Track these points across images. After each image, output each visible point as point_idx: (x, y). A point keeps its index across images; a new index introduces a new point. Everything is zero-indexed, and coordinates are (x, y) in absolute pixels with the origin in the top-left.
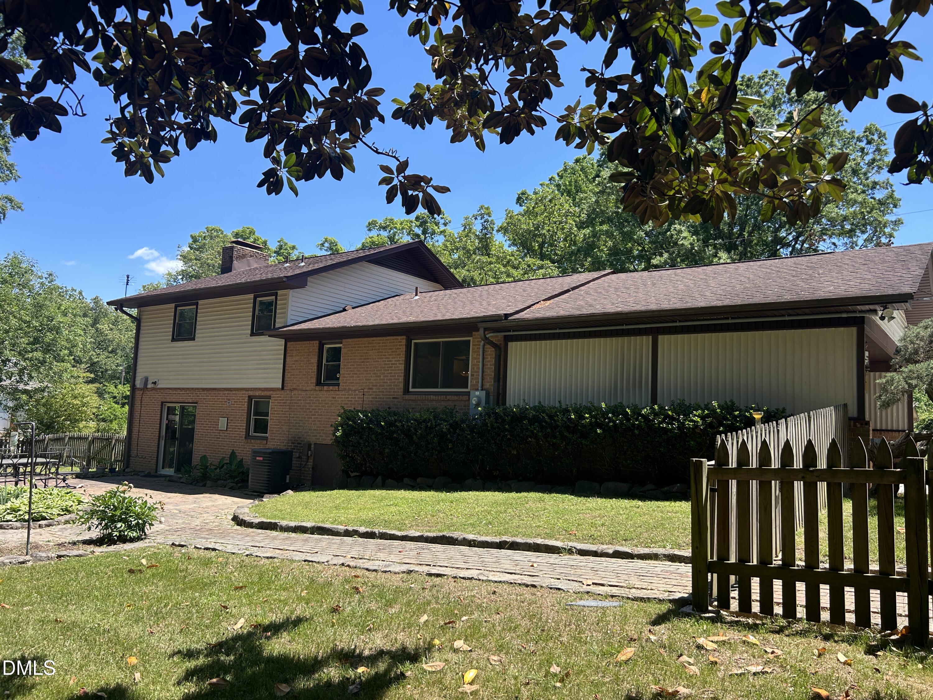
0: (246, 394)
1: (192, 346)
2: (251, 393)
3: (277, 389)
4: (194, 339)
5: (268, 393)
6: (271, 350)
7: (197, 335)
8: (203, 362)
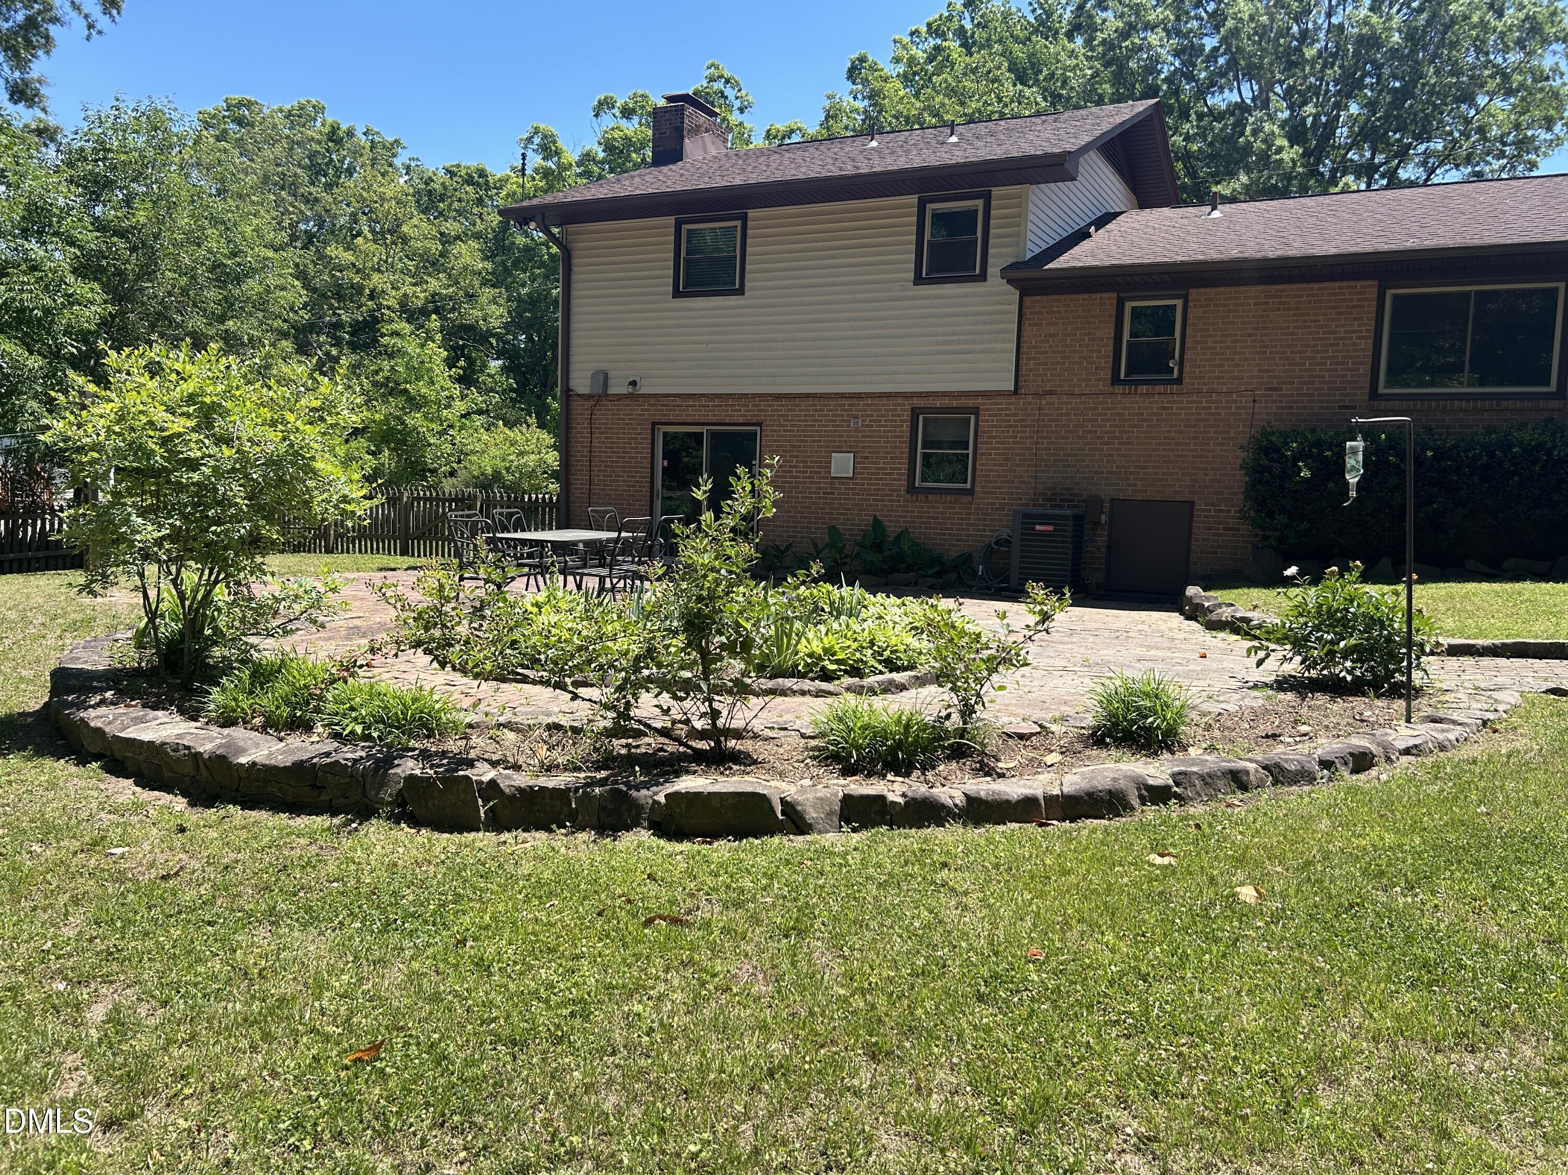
0: (908, 404)
1: (737, 307)
2: (921, 403)
3: (999, 394)
4: (741, 291)
5: (971, 403)
6: (977, 314)
7: (748, 285)
8: (775, 341)
